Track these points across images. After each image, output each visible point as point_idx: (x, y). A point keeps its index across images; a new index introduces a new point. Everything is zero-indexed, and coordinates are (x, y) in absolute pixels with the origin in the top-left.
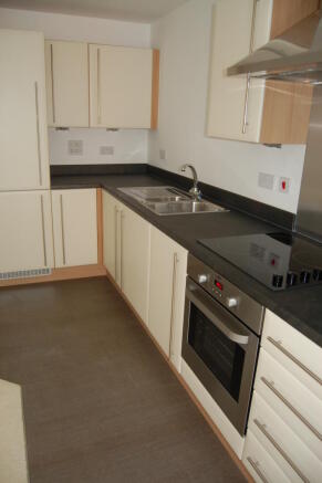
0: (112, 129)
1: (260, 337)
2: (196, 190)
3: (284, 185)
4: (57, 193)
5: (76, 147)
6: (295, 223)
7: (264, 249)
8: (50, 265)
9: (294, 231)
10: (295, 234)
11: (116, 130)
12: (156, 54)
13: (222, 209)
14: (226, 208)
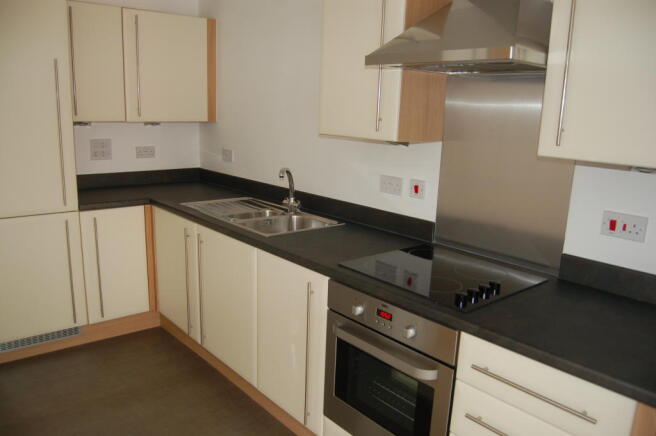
0: (153, 124)
1: (454, 368)
2: (292, 200)
3: (416, 189)
4: (88, 215)
5: (101, 149)
6: (435, 233)
7: (395, 268)
8: (81, 322)
9: (434, 242)
10: (436, 245)
11: (157, 124)
12: (212, 25)
13: (335, 223)
14: (340, 221)
